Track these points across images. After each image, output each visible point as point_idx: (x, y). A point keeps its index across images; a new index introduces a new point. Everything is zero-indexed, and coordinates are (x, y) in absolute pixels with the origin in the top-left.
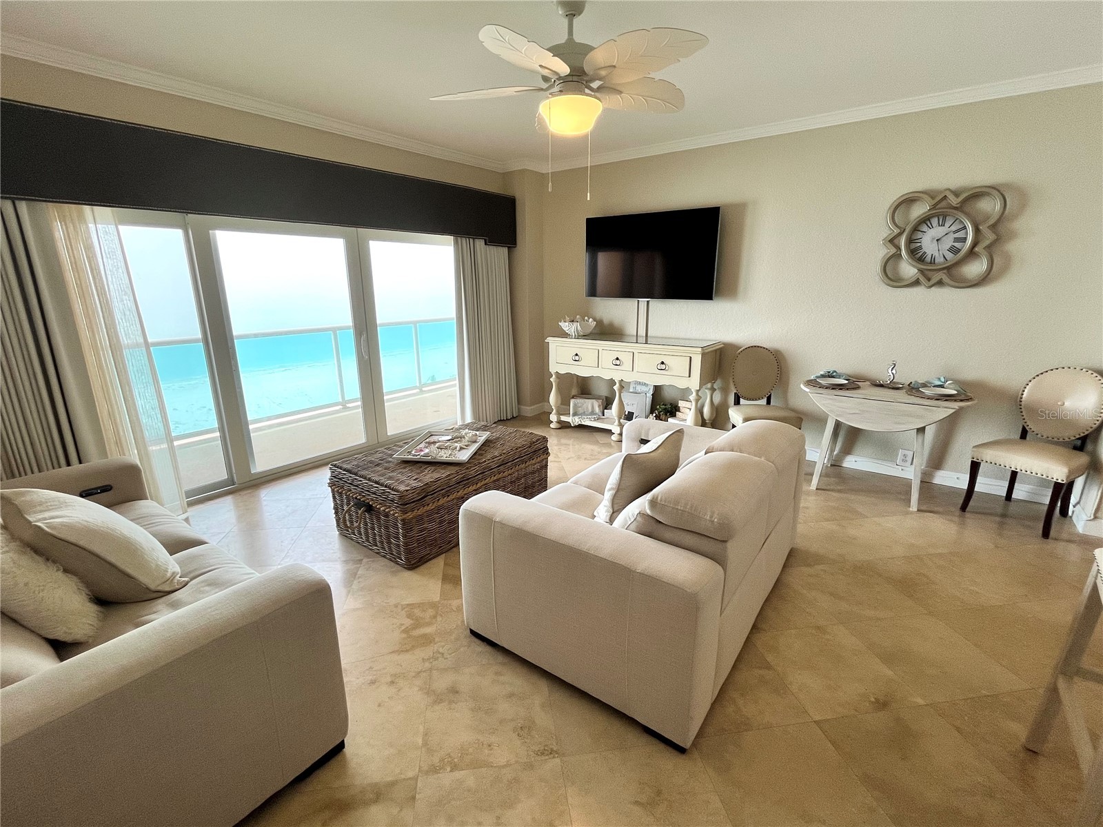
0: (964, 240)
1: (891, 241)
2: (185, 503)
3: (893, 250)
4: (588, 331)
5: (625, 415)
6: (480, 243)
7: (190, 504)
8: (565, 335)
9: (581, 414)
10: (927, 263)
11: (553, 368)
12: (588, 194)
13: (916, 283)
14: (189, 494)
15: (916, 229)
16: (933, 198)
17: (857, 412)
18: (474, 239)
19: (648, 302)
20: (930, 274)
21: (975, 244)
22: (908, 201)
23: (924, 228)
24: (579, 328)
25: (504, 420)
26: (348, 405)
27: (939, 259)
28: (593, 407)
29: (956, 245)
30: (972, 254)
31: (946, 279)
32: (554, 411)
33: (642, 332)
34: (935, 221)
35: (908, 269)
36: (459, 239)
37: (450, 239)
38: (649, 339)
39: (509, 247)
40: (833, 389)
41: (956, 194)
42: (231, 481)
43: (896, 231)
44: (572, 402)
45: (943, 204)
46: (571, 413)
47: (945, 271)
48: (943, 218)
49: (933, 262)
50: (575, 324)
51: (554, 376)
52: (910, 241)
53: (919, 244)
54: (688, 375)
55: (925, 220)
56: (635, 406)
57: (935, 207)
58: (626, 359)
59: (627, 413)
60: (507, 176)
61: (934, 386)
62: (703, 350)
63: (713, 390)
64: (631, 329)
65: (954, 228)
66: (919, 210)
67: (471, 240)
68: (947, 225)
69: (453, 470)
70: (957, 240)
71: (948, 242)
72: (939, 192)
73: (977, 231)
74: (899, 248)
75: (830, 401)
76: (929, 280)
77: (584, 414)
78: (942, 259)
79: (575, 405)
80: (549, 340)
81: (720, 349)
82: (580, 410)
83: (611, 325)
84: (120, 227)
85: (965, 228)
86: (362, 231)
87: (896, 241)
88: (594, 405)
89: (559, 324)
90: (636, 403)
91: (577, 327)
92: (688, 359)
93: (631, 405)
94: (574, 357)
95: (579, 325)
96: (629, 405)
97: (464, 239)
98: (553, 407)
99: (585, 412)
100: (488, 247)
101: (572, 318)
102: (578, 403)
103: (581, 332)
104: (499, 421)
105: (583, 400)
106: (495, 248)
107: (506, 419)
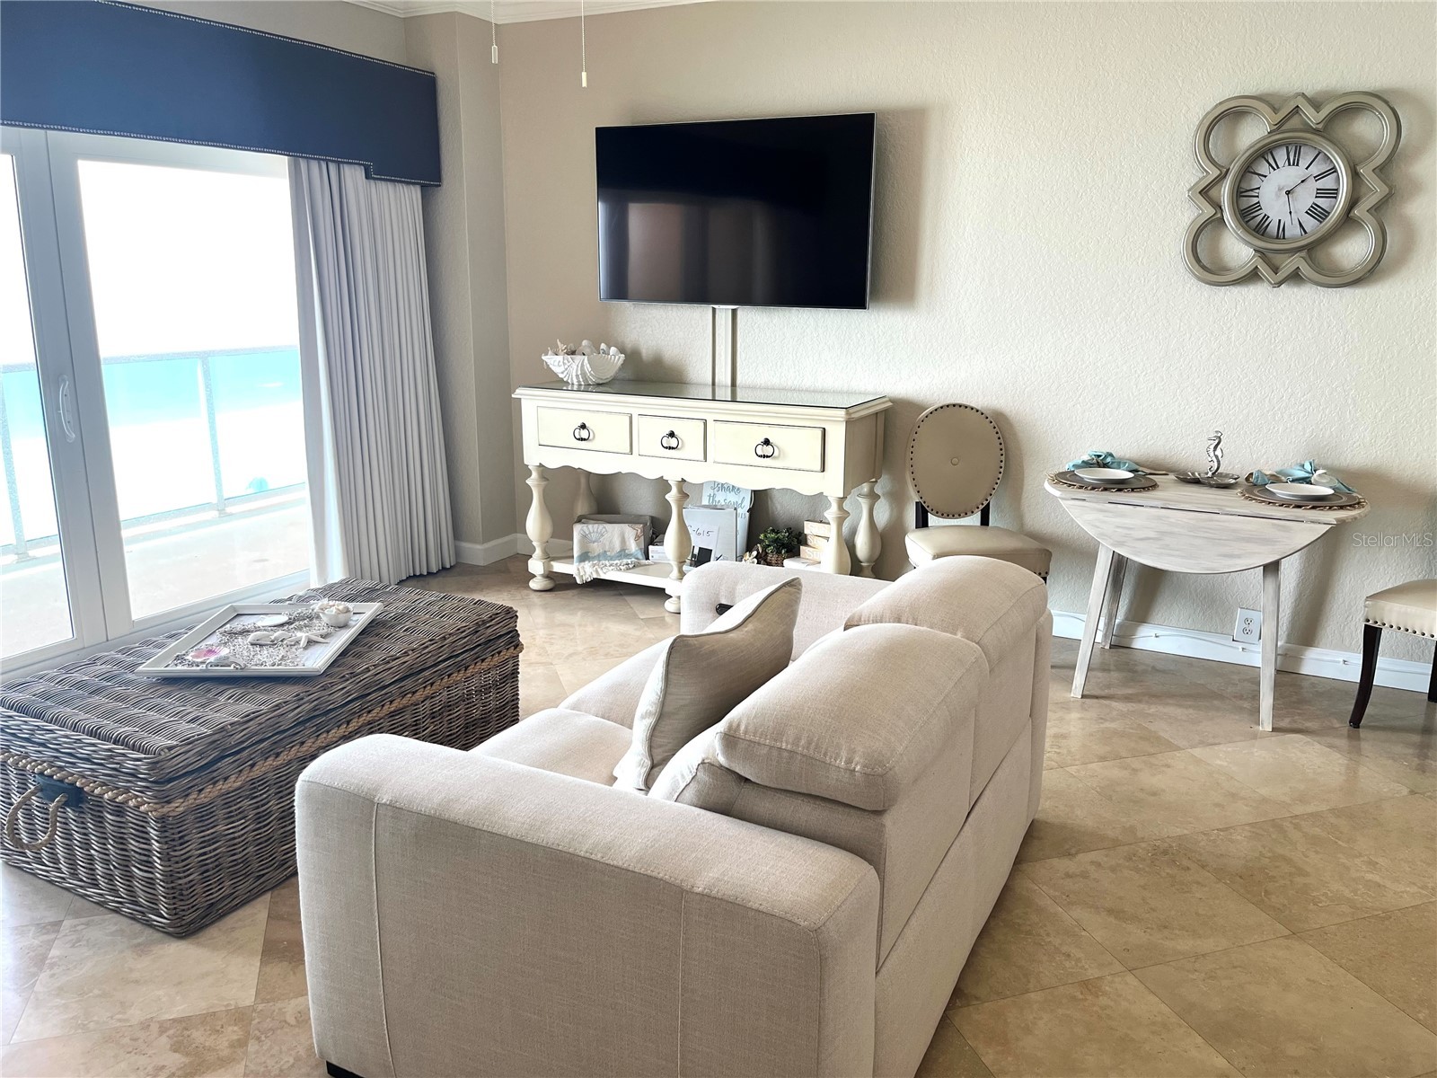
0: (1332, 194)
1: (1204, 192)
3: (1209, 211)
4: (609, 374)
5: (693, 556)
6: (353, 175)
8: (556, 383)
9: (598, 557)
10: (1271, 237)
11: (533, 456)
12: (584, 75)
13: (1252, 276)
15: (1248, 170)
16: (1275, 110)
17: (1152, 535)
18: (339, 163)
19: (734, 312)
20: (1277, 259)
21: (1353, 203)
22: (1230, 115)
23: (1263, 168)
24: (587, 367)
25: (421, 575)
26: (32, 553)
27: (1293, 231)
28: (623, 541)
29: (1320, 202)
30: (1348, 221)
31: (1305, 269)
32: (538, 552)
33: (724, 377)
34: (1281, 155)
35: (1237, 249)
36: (303, 163)
37: (280, 163)
38: (738, 390)
39: (423, 186)
40: (1105, 489)
41: (1316, 104)
43: (1214, 172)
44: (578, 530)
45: (1294, 122)
46: (576, 553)
47: (1304, 254)
48: (1295, 149)
49: (1281, 235)
50: (578, 358)
51: (534, 475)
52: (1239, 193)
53: (1256, 200)
54: (818, 467)
55: (1264, 152)
56: (713, 535)
57: (1278, 128)
58: (690, 433)
59: (696, 551)
60: (412, 25)
61: (1293, 481)
62: (847, 414)
63: (873, 497)
64: (699, 371)
65: (1315, 170)
66: (1252, 133)
67: (332, 167)
68: (1304, 163)
69: (288, 692)
70: (1321, 193)
71: (1306, 198)
72: (1285, 99)
73: (1355, 175)
74: (1219, 207)
75: (1100, 516)
76: (1276, 270)
77: (604, 555)
78: (1298, 231)
79: (584, 537)
80: (520, 393)
81: (886, 411)
82: (596, 548)
83: (658, 362)
85: (1333, 170)
86: (58, 137)
87: (1213, 193)
88: (626, 536)
89: (543, 358)
90: (715, 529)
91: (582, 365)
92: (819, 432)
93: (705, 533)
94: (577, 431)
95: (586, 361)
96: (699, 534)
97: (314, 164)
98: (535, 544)
99: (605, 551)
100: (372, 181)
101: (572, 346)
102: (590, 533)
103: (591, 375)
104: (409, 578)
105: (601, 526)
106: (390, 185)
107: (425, 573)
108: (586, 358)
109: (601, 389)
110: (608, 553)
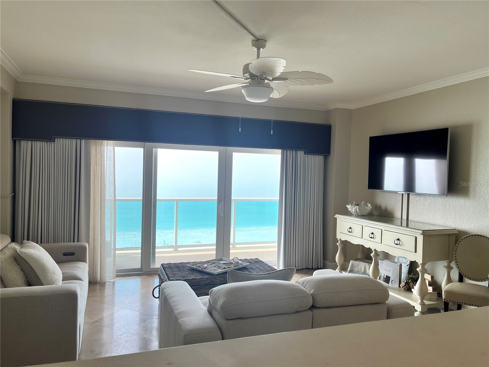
2: (115, 275)
4: (365, 212)
5: (384, 278)
6: (301, 154)
7: (117, 276)
8: (349, 214)
11: (339, 236)
14: (118, 271)
19: (408, 195)
24: (358, 210)
25: (310, 269)
28: (365, 269)
32: (339, 267)
36: (285, 151)
37: (280, 150)
38: (409, 222)
39: (325, 156)
42: (141, 269)
44: (351, 262)
46: (348, 270)
51: (339, 242)
54: (414, 251)
56: (391, 272)
58: (377, 233)
59: (385, 277)
60: (328, 113)
64: (398, 214)
67: (294, 152)
79: (353, 265)
80: (337, 216)
81: (456, 234)
82: (356, 269)
83: (386, 210)
84: (116, 148)
86: (229, 148)
88: (366, 267)
89: (347, 206)
90: (392, 270)
91: (356, 209)
92: (414, 238)
93: (388, 270)
94: (349, 229)
95: (358, 208)
96: (386, 270)
97: (288, 152)
98: (338, 264)
99: (359, 271)
100: (306, 155)
101: (358, 203)
102: (355, 264)
103: (359, 212)
104: (306, 268)
105: (359, 262)
106: (312, 156)
107: (311, 268)
108: (358, 207)
109: (362, 217)
110: (359, 272)
